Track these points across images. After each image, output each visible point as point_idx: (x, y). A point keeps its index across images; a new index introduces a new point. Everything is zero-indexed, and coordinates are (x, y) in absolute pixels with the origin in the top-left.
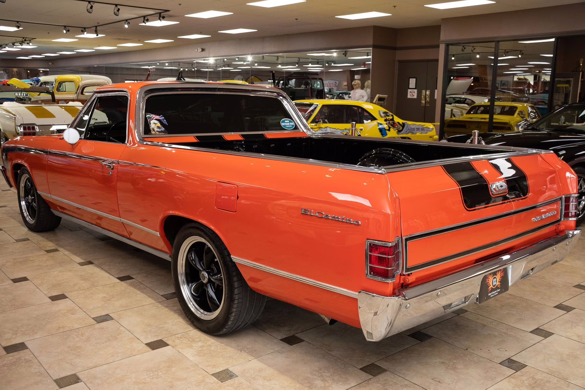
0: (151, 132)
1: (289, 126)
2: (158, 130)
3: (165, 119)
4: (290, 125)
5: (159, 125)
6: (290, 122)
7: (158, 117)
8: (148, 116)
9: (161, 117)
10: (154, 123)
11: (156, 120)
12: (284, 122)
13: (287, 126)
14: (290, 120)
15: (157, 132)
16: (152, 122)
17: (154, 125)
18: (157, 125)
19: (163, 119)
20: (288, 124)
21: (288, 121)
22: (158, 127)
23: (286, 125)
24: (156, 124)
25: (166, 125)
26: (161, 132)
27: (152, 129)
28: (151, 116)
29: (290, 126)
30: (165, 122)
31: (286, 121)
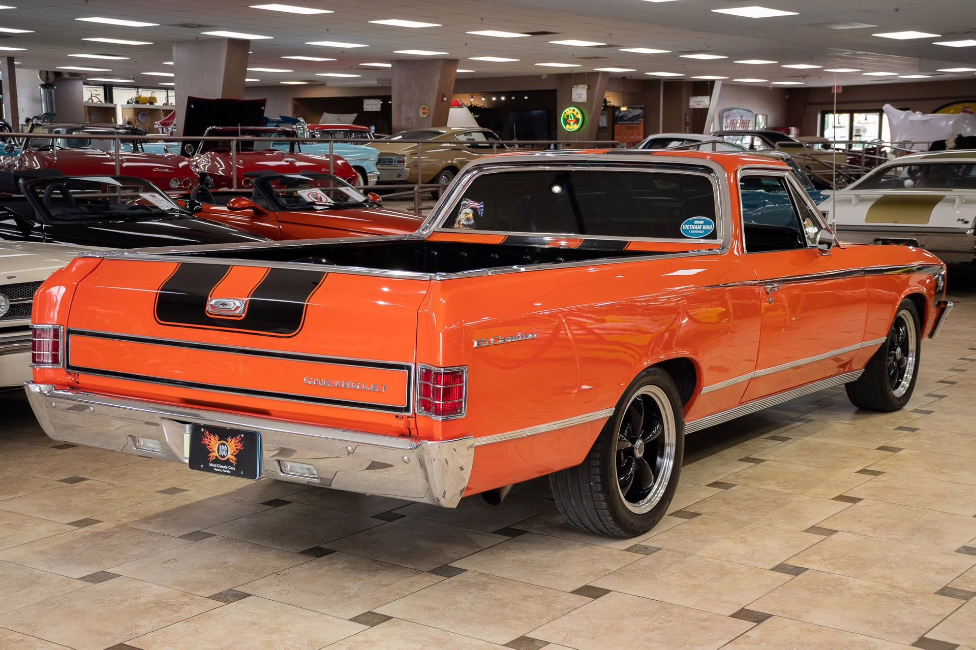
0: (454, 225)
1: (696, 231)
2: (465, 223)
3: (484, 208)
4: (702, 229)
5: (471, 215)
6: (706, 223)
7: (476, 204)
8: (464, 202)
9: (481, 205)
10: (466, 213)
11: (472, 208)
12: (692, 223)
13: (693, 232)
14: (708, 219)
15: (461, 226)
16: (464, 211)
17: (464, 215)
18: (468, 216)
19: (481, 208)
20: (700, 227)
21: (702, 222)
22: (468, 219)
23: (691, 230)
24: (468, 214)
25: (480, 216)
26: (468, 226)
27: (457, 222)
28: (467, 203)
29: (700, 232)
30: (481, 213)
31: (696, 222)
